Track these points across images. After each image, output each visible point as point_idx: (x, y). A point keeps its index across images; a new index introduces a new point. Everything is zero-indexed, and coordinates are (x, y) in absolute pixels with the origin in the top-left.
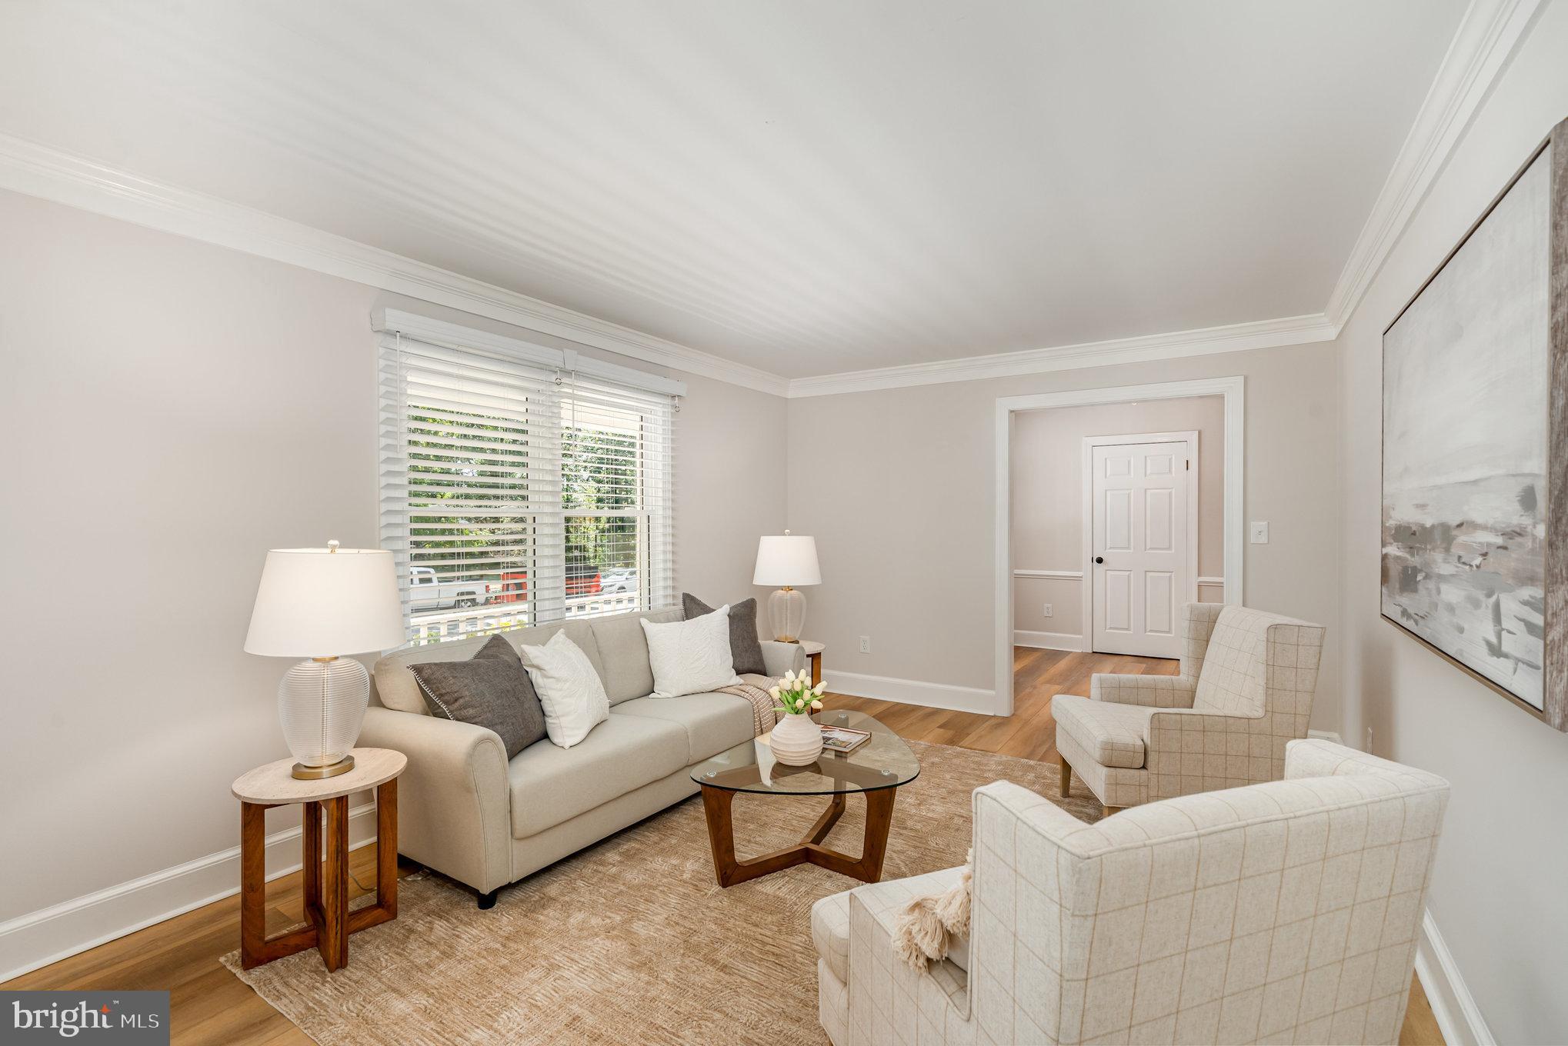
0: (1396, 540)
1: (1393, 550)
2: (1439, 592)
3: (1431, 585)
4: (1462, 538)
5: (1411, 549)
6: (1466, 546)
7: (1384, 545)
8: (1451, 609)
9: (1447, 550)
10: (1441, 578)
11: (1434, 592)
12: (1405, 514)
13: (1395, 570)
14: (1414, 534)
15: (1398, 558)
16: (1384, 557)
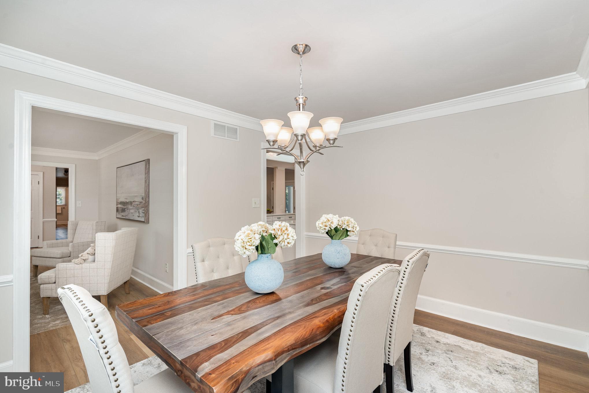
0: (120, 204)
1: (119, 206)
2: (130, 211)
3: (128, 210)
4: (134, 203)
5: (124, 205)
6: (134, 204)
7: (117, 205)
8: (132, 213)
9: (131, 205)
10: (130, 209)
11: (129, 211)
12: (122, 199)
13: (120, 209)
14: (125, 203)
15: (120, 207)
16: (117, 208)
